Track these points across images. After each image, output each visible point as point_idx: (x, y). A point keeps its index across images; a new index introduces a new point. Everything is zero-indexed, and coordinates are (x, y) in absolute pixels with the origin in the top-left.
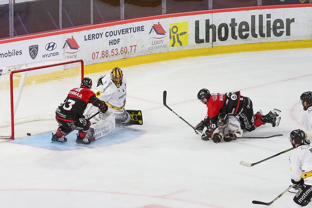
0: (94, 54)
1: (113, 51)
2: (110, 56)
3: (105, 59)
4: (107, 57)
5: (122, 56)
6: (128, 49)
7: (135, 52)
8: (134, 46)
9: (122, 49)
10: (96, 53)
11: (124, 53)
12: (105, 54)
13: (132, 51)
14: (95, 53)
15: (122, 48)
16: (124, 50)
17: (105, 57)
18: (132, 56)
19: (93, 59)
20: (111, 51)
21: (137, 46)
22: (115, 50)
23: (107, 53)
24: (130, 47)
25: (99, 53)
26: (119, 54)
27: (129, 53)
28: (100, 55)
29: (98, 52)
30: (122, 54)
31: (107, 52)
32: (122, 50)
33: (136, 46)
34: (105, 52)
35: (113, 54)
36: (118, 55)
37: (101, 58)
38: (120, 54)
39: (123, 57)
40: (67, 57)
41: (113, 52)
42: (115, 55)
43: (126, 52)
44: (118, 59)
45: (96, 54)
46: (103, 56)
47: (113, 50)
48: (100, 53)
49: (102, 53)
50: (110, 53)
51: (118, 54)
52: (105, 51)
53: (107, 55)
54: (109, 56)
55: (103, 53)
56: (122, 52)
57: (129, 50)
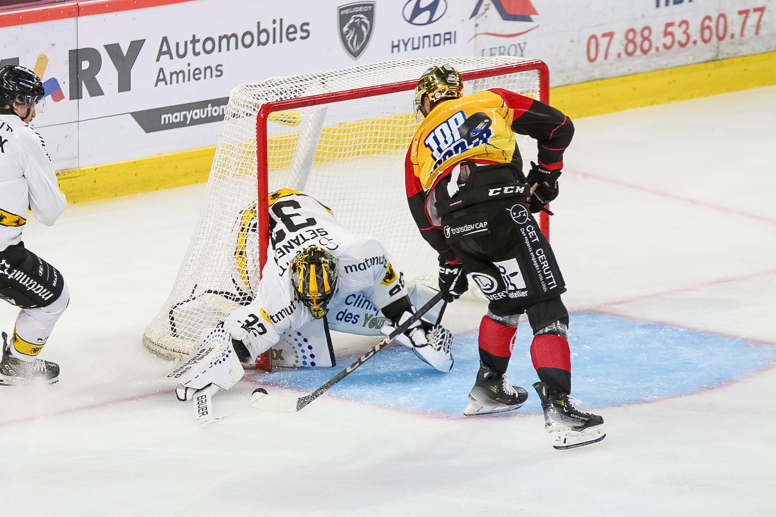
0: (593, 41)
1: (670, 29)
2: (657, 49)
3: (638, 63)
4: (645, 52)
5: (704, 52)
6: (732, 22)
7: (757, 32)
8: (756, 10)
9: (707, 23)
10: (604, 35)
11: (714, 39)
12: (638, 40)
13: (745, 33)
14: (599, 35)
15: (708, 18)
16: (713, 25)
17: (638, 52)
18: (744, 50)
19: (592, 61)
20: (662, 28)
21: (766, 13)
22: (680, 25)
23: (645, 39)
24: (740, 13)
25: (615, 37)
26: (695, 42)
27: (732, 36)
28: (617, 46)
29: (610, 35)
30: (705, 41)
31: (646, 33)
32: (708, 27)
33: (761, 10)
34: (638, 35)
35: (668, 40)
36: (690, 44)
37: (623, 55)
38: (700, 42)
39: (709, 56)
40: (487, 52)
41: (671, 34)
42: (676, 46)
43: (721, 32)
44: (690, 60)
45: (604, 42)
46: (631, 47)
47: (671, 24)
48: (619, 37)
49: (627, 38)
50: (658, 39)
51: (692, 39)
52: (638, 29)
53: (646, 45)
54: (653, 51)
55: (631, 35)
56: (707, 33)
57: (735, 28)
